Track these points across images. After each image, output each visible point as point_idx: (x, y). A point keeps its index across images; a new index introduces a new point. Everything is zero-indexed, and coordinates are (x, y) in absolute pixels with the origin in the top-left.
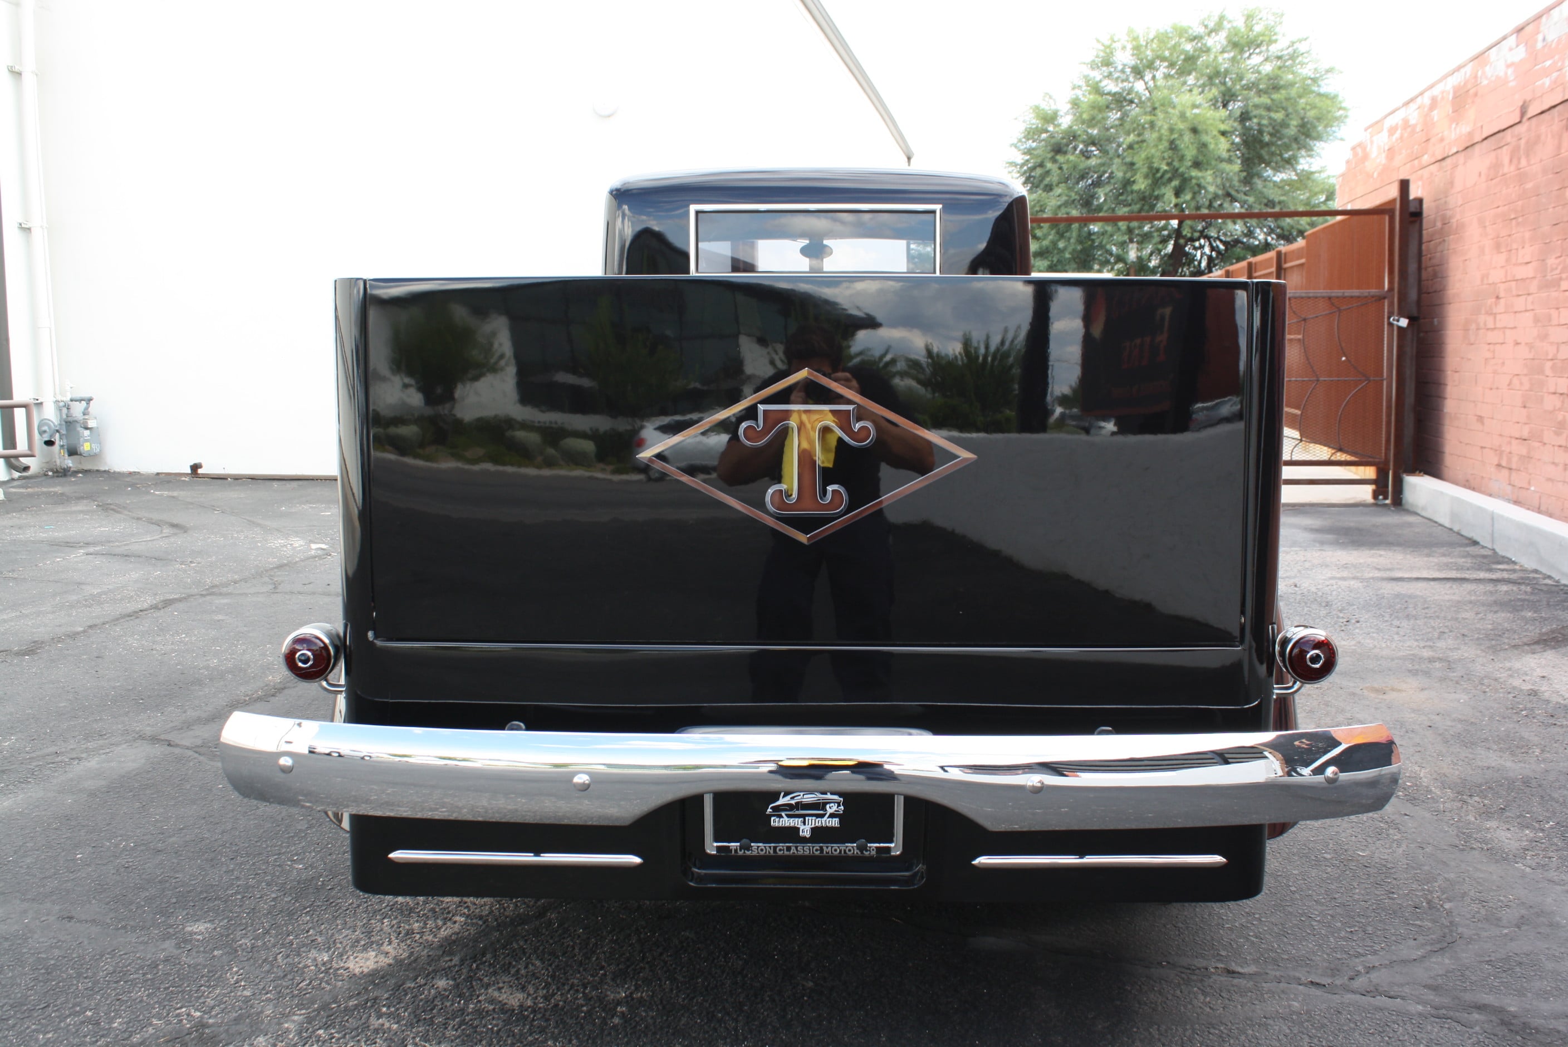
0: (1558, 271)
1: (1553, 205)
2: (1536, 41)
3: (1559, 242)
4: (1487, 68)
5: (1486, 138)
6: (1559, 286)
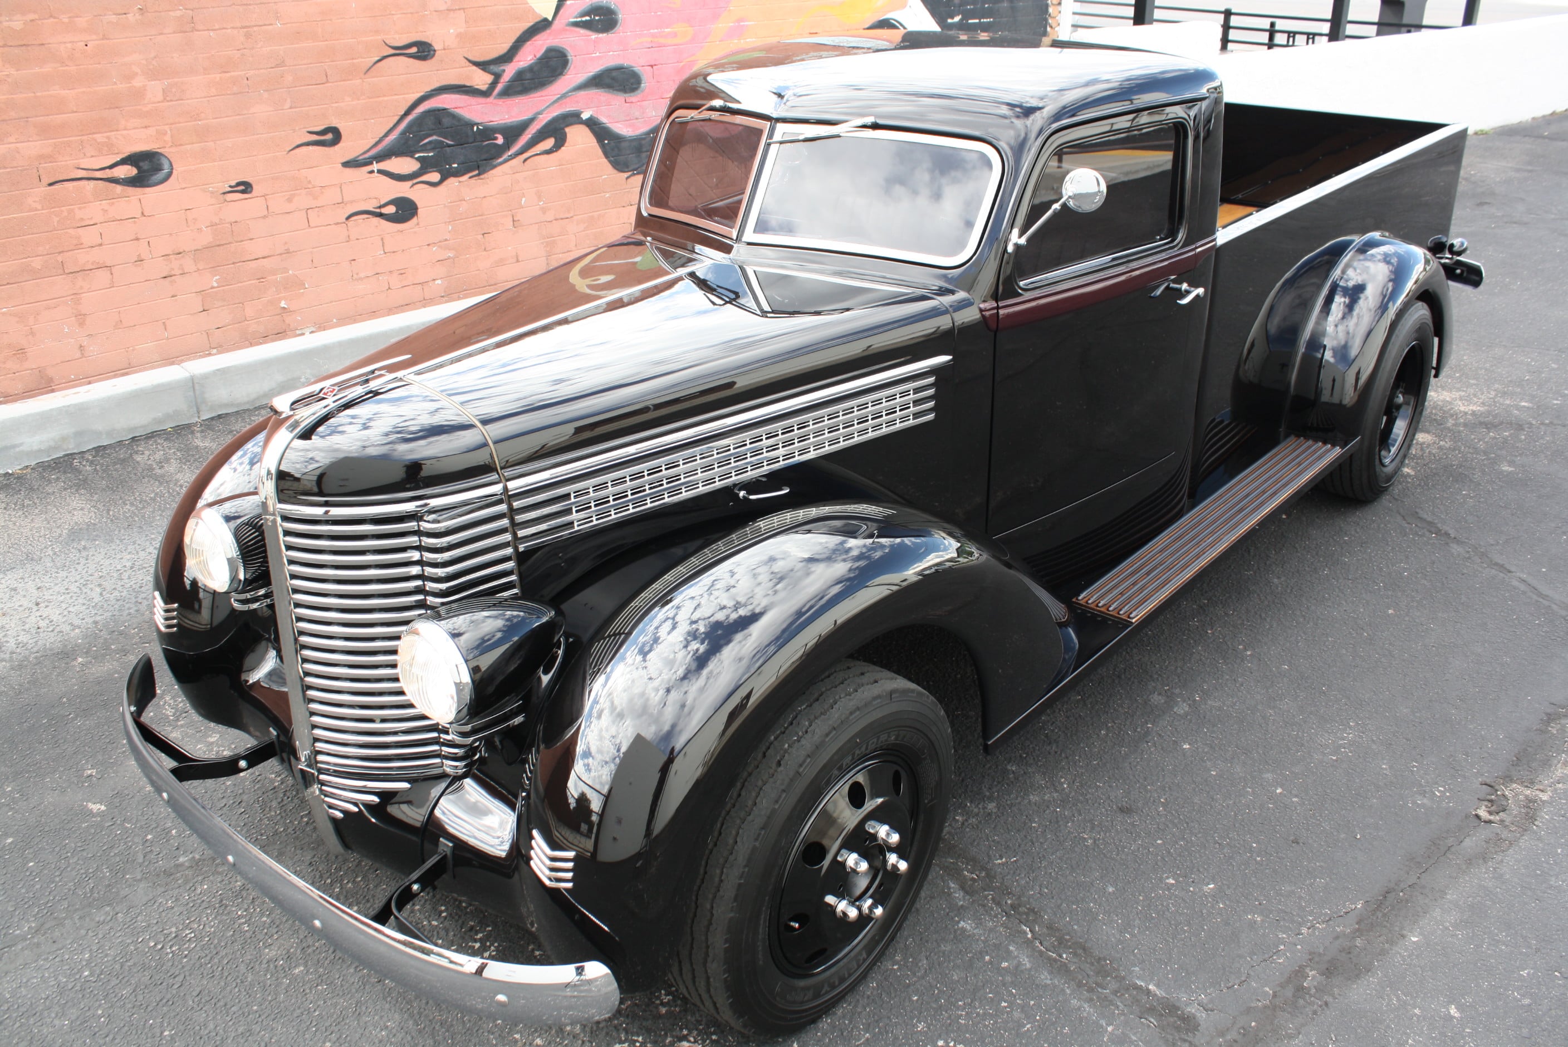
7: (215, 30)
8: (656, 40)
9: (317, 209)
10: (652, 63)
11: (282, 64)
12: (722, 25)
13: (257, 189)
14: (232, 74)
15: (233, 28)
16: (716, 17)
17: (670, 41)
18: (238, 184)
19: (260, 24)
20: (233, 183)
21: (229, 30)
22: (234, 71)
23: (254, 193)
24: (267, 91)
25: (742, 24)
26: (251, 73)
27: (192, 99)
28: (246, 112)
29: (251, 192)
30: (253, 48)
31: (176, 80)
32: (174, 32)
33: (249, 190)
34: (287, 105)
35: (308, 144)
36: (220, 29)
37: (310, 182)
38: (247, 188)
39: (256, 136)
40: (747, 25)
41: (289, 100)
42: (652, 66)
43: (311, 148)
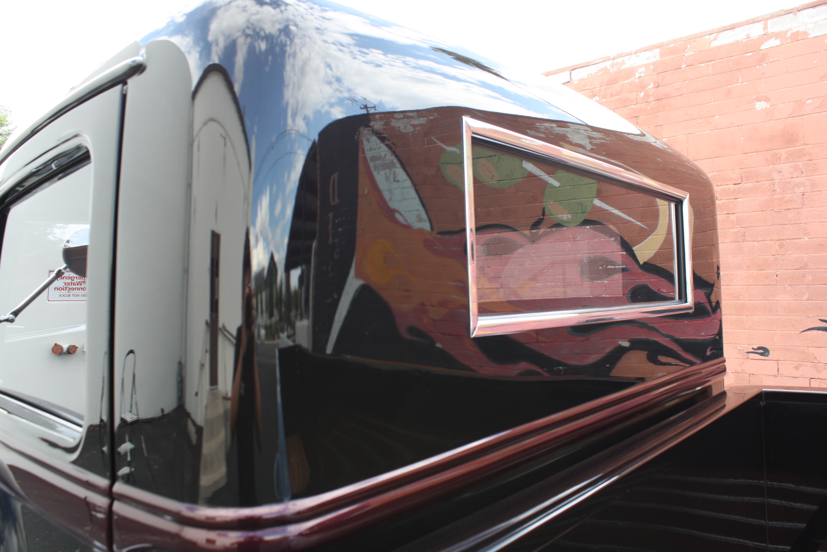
7: (758, 241)
9: (819, 380)
11: (805, 267)
13: (772, 355)
14: (766, 271)
15: (771, 240)
18: (759, 348)
19: (792, 238)
20: (755, 347)
21: (769, 242)
22: (767, 270)
23: (770, 357)
24: (790, 285)
26: (779, 272)
27: (736, 285)
28: (772, 299)
29: (767, 356)
30: (784, 254)
31: (728, 272)
32: (731, 242)
33: (766, 354)
34: (805, 298)
35: (819, 329)
36: (761, 241)
37: (815, 358)
38: (765, 352)
39: (778, 317)
41: (807, 294)
43: (820, 332)
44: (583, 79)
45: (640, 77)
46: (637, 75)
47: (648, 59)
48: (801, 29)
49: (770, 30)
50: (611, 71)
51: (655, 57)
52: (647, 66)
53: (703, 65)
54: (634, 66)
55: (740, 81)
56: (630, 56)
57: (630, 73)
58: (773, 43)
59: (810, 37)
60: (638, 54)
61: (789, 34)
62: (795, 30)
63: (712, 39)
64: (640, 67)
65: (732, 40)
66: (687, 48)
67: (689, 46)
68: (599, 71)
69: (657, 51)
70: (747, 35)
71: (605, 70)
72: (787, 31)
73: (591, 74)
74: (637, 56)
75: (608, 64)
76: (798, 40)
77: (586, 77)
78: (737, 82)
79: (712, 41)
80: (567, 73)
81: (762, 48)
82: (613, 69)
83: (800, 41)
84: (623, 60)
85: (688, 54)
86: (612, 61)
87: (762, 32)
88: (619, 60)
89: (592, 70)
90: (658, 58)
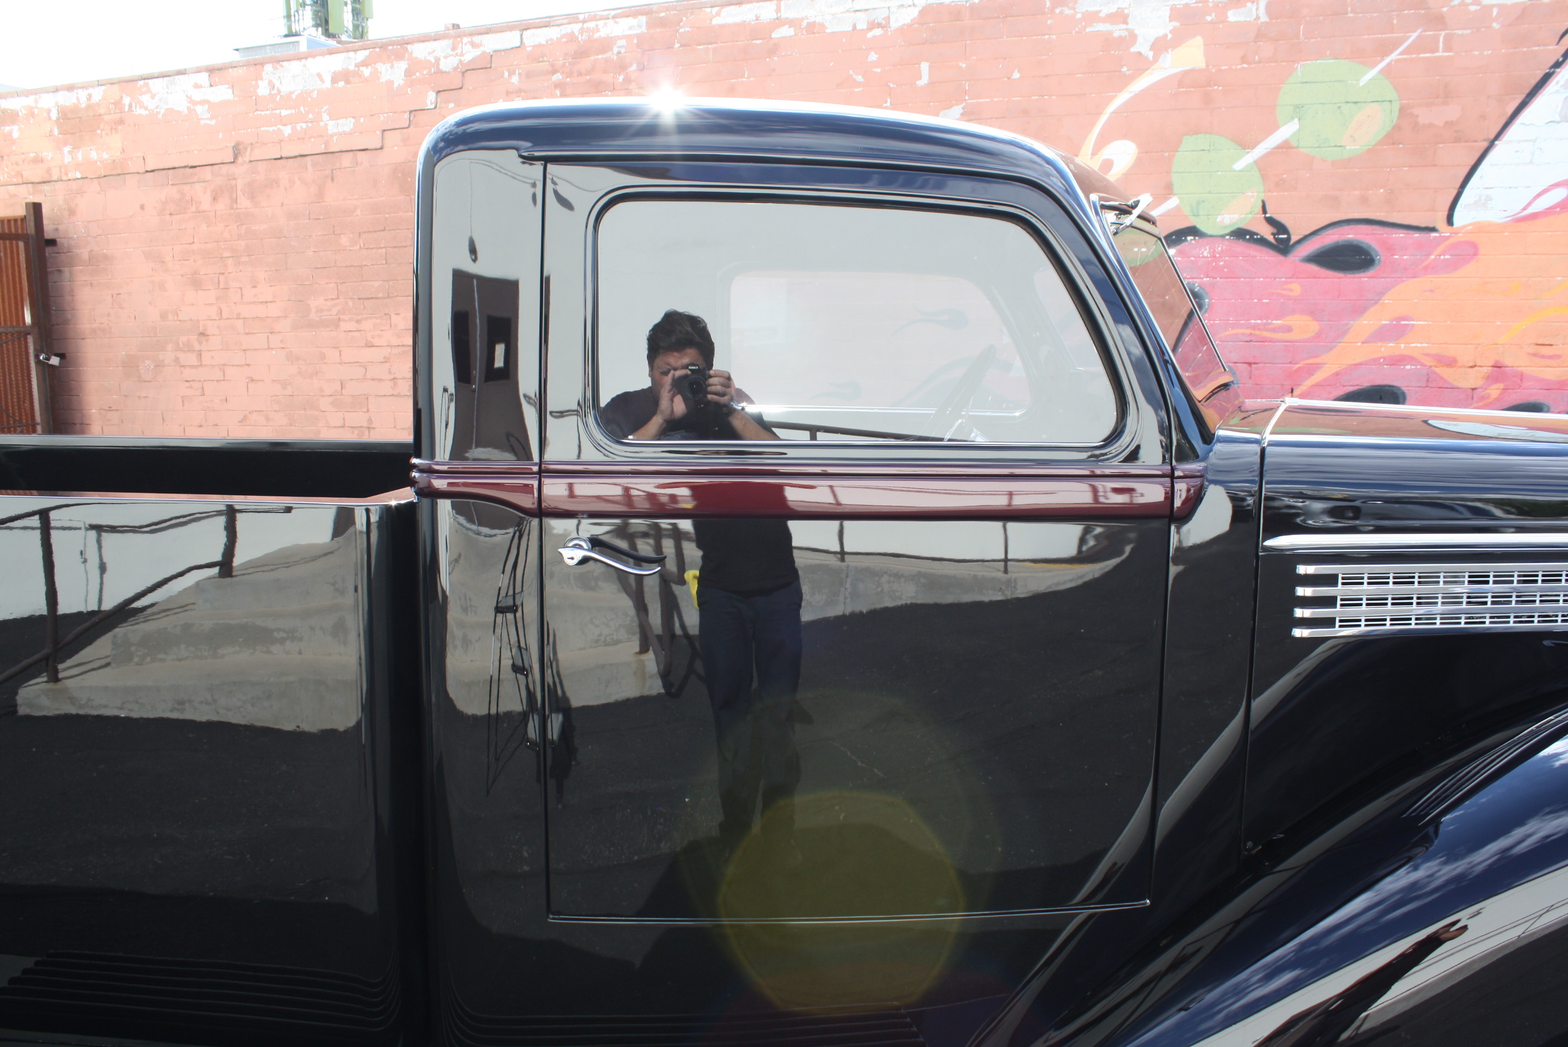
0: (334, 311)
1: (312, 249)
2: (257, 86)
3: (331, 285)
4: (145, 99)
5: (153, 171)
6: (337, 326)
8: (1258, 332)
10: (1251, 360)
12: (1367, 323)
16: (1359, 310)
17: (1279, 336)
25: (1402, 322)
40: (1413, 325)
42: (1250, 364)
44: (540, 45)
45: (619, 53)
46: (615, 50)
47: (630, 28)
48: (819, 20)
49: (784, 14)
50: (580, 39)
51: (640, 26)
52: (628, 38)
53: (702, 47)
54: (612, 35)
55: (746, 76)
56: (607, 21)
57: (606, 44)
58: (785, 32)
59: (827, 31)
60: (617, 20)
61: (804, 24)
62: (811, 20)
63: (714, 13)
64: (619, 38)
65: (738, 19)
66: (682, 21)
67: (684, 19)
68: (562, 37)
69: (643, 19)
70: (756, 16)
71: (572, 38)
72: (802, 19)
73: (551, 39)
74: (616, 22)
75: (576, 28)
76: (814, 33)
77: (544, 43)
78: (743, 76)
79: (714, 17)
80: (517, 33)
81: (774, 35)
82: (582, 36)
83: (817, 35)
84: (597, 26)
85: (682, 30)
86: (580, 25)
87: (774, 16)
88: (591, 25)
89: (553, 33)
90: (644, 29)
